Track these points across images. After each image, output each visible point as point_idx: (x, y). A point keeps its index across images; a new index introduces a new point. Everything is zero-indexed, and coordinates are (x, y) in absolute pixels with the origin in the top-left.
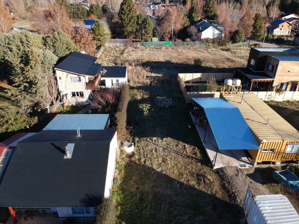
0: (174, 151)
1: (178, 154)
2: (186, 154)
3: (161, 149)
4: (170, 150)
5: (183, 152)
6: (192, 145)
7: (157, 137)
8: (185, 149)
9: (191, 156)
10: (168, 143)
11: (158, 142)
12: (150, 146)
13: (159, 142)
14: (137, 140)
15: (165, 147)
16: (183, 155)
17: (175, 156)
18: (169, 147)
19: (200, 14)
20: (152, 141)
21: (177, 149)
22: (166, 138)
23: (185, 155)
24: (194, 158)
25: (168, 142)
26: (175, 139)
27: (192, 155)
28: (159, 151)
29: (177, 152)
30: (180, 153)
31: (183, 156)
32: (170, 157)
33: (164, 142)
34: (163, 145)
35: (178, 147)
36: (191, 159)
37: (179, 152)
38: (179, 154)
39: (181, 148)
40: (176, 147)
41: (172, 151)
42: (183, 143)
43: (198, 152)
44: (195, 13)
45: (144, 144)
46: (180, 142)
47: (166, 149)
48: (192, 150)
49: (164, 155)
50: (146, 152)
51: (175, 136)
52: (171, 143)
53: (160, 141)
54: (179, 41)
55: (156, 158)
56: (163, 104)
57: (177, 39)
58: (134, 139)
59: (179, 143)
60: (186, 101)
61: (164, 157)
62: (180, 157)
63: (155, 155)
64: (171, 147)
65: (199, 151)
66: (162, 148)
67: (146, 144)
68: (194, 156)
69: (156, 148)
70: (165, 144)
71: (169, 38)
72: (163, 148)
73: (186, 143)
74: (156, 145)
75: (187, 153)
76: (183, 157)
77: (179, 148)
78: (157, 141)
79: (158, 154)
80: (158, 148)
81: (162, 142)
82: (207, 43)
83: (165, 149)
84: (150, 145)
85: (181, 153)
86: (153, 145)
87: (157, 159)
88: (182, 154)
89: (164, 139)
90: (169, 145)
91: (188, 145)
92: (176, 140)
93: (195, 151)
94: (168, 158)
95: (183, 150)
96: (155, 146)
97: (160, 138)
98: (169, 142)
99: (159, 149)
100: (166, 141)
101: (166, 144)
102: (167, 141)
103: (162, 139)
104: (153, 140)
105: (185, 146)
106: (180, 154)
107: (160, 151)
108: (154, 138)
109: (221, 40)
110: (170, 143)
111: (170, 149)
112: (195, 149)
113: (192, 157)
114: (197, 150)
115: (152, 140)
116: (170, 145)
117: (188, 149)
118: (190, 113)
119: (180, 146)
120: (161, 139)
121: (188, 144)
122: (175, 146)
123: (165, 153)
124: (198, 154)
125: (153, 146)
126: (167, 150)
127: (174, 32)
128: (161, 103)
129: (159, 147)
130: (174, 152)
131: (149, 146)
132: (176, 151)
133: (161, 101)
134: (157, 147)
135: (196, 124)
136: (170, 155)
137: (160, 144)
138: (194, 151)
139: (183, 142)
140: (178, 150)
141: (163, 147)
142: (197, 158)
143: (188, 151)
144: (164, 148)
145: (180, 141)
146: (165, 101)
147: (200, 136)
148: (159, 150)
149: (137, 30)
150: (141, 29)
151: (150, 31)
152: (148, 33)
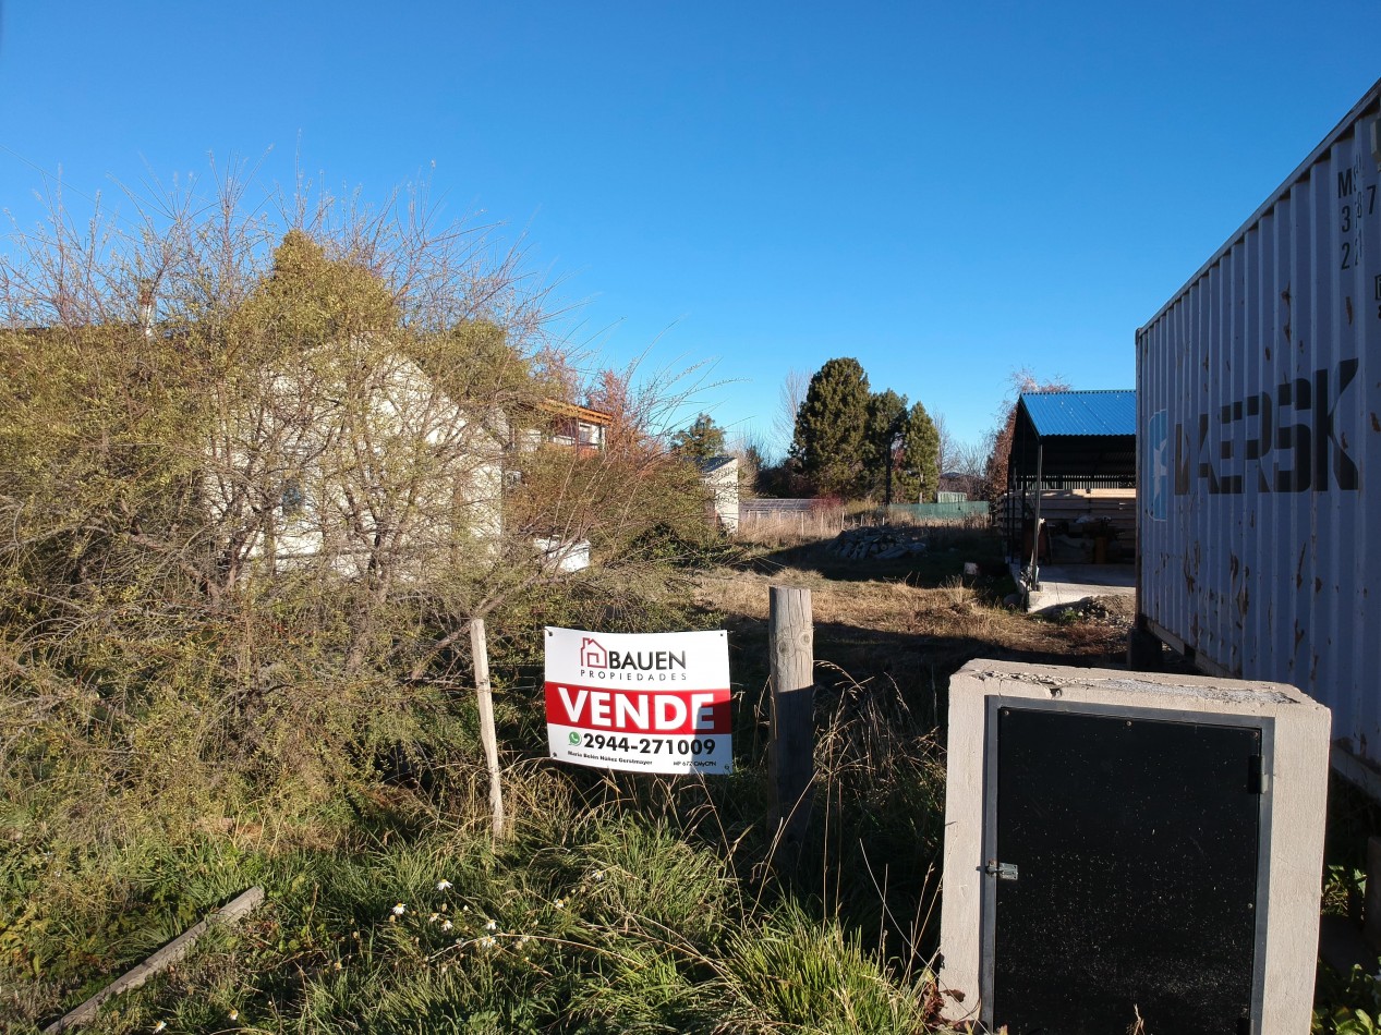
149: (869, 463)
150: (885, 457)
151: (926, 461)
152: (915, 470)
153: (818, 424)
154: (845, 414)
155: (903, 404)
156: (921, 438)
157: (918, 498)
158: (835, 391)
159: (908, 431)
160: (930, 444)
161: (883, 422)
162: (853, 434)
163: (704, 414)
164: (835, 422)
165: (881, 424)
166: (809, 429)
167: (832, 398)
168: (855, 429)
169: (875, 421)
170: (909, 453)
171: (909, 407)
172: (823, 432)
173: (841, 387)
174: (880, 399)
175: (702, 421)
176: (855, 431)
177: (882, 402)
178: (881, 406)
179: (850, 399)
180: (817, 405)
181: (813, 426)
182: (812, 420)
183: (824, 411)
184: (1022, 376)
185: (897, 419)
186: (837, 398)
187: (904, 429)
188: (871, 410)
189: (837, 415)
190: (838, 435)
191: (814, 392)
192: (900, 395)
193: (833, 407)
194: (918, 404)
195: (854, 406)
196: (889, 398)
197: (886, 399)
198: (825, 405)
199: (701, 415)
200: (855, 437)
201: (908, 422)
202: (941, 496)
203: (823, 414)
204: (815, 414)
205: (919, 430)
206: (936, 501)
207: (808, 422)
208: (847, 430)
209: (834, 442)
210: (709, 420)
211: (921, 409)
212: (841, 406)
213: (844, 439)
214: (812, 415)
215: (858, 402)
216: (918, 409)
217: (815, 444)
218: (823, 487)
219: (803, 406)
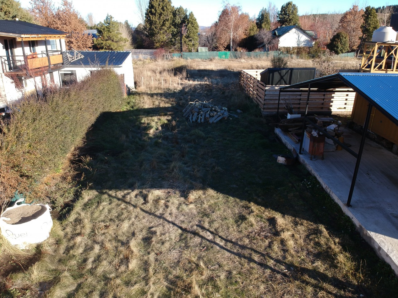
0: (227, 241)
1: (245, 257)
2: (285, 257)
3: (174, 233)
4: (211, 237)
5: (270, 246)
6: (304, 219)
7: (167, 188)
8: (277, 234)
9: (309, 266)
10: (205, 210)
11: (167, 206)
12: (130, 219)
13: (169, 204)
14: (90, 200)
15: (192, 227)
16: (271, 263)
17: (231, 265)
18: (206, 225)
19: (273, 25)
20: (146, 202)
21: (241, 231)
22: (200, 192)
23: (277, 261)
24: (324, 278)
25: (206, 206)
26: (233, 196)
27: (313, 262)
28: (163, 243)
29: (243, 247)
30: (256, 252)
31: (273, 270)
32: (207, 273)
33: (192, 206)
34: (182, 218)
35: (243, 225)
36: (315, 286)
37: (252, 249)
38: (250, 260)
39: (256, 227)
40: (238, 226)
41: (218, 240)
42: (263, 208)
43: (337, 249)
44: (266, 23)
45: (110, 211)
46: (254, 207)
47: (195, 234)
48: (307, 236)
49: (179, 262)
50: (97, 248)
51: (235, 186)
52: (219, 209)
53: (176, 199)
54: (242, 51)
55: (134, 279)
56: (203, 116)
57: (238, 48)
58: (81, 193)
59: (247, 208)
60: (264, 109)
61: (177, 272)
62: (257, 271)
63: (133, 264)
64: (216, 225)
65: (337, 240)
66: (176, 228)
67: (114, 213)
68: (321, 266)
69: (153, 229)
70: (195, 212)
71: (226, 46)
72: (181, 228)
73: (276, 210)
74: (156, 216)
75: (285, 251)
76: (268, 271)
77: (250, 230)
78: (163, 202)
79: (152, 257)
80: (159, 230)
81: (184, 206)
82: (289, 55)
83: (189, 235)
84: (133, 216)
85: (261, 250)
86: (144, 218)
87: (137, 287)
88: (262, 255)
89: (193, 195)
90: (207, 215)
91: (283, 217)
92: (238, 200)
93: (323, 241)
94: (195, 279)
95: (266, 237)
96: (151, 222)
97: (180, 191)
98: (210, 206)
99: (164, 234)
100: (198, 201)
101: (198, 213)
102: (203, 203)
103: (185, 195)
104: (151, 197)
105: (272, 221)
106: (256, 257)
107: (167, 245)
108: (158, 193)
109: (311, 49)
110: (213, 209)
111: (212, 233)
112: (317, 232)
113: (314, 274)
114: (328, 239)
115: (145, 199)
116: (214, 216)
117: (289, 233)
118: (278, 131)
119: (252, 219)
120: (181, 196)
121: (283, 214)
122: (231, 221)
123: (187, 254)
124: (341, 258)
125: (144, 221)
126: (197, 240)
127: (233, 41)
128: (199, 113)
129: (167, 226)
130: (229, 245)
131: (126, 221)
132: (235, 244)
133: (200, 109)
134: (157, 226)
135: (300, 153)
136: (210, 261)
137: (174, 211)
138: (318, 244)
139: (266, 207)
140: (248, 236)
141: (184, 226)
142: (339, 276)
143: (291, 243)
144: (189, 228)
145: (252, 204)
146: (210, 109)
147: (324, 186)
148: (163, 237)
149: (174, 35)
150: (180, 33)
151: (194, 36)
152: (191, 39)
153: (154, 18)
154: (163, 14)
155: (186, 12)
156: (193, 27)
157: (192, 49)
158: (159, 5)
159: (188, 23)
160: (196, 29)
161: (178, 19)
162: (167, 23)
163: (109, 15)
164: (160, 17)
165: (178, 20)
166: (150, 20)
167: (158, 8)
168: (168, 20)
169: (176, 19)
170: (189, 32)
171: (188, 14)
172: (156, 22)
173: (161, 3)
174: (178, 10)
175: (109, 18)
176: (167, 21)
177: (178, 11)
178: (178, 13)
179: (165, 8)
180: (153, 10)
181: (152, 19)
182: (151, 16)
183: (156, 13)
184: (226, 2)
185: (184, 18)
186: (160, 8)
187: (187, 23)
188: (174, 14)
189: (161, 14)
190: (161, 23)
191: (151, 5)
192: (184, 9)
193: (159, 11)
194: (191, 13)
195: (167, 11)
196: (181, 10)
197: (180, 10)
198: (156, 10)
199: (108, 15)
200: (167, 24)
201: (188, 20)
202: (200, 48)
203: (155, 14)
204: (152, 14)
205: (192, 23)
206: (198, 51)
207: (150, 17)
208: (164, 21)
209: (160, 26)
210: (111, 17)
211: (193, 15)
212: (162, 11)
213: (163, 25)
214: (151, 14)
215: (168, 10)
216: (191, 14)
217: (153, 26)
218: (157, 43)
219: (147, 10)
